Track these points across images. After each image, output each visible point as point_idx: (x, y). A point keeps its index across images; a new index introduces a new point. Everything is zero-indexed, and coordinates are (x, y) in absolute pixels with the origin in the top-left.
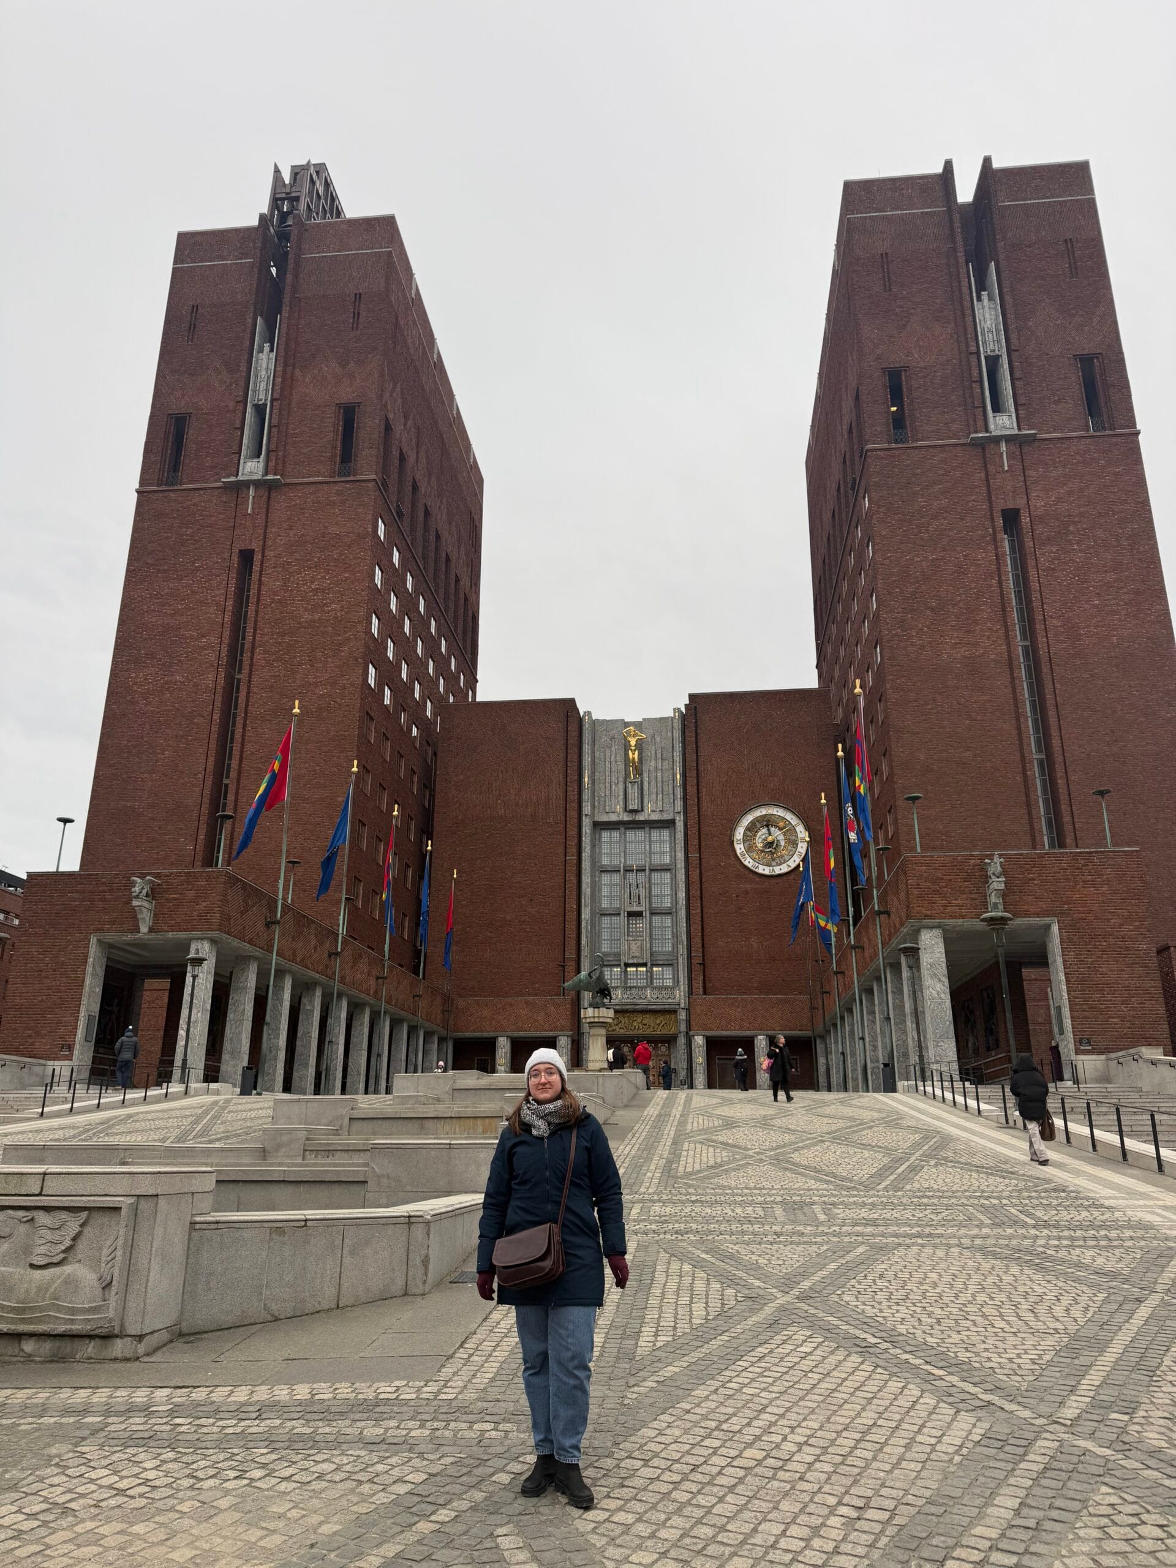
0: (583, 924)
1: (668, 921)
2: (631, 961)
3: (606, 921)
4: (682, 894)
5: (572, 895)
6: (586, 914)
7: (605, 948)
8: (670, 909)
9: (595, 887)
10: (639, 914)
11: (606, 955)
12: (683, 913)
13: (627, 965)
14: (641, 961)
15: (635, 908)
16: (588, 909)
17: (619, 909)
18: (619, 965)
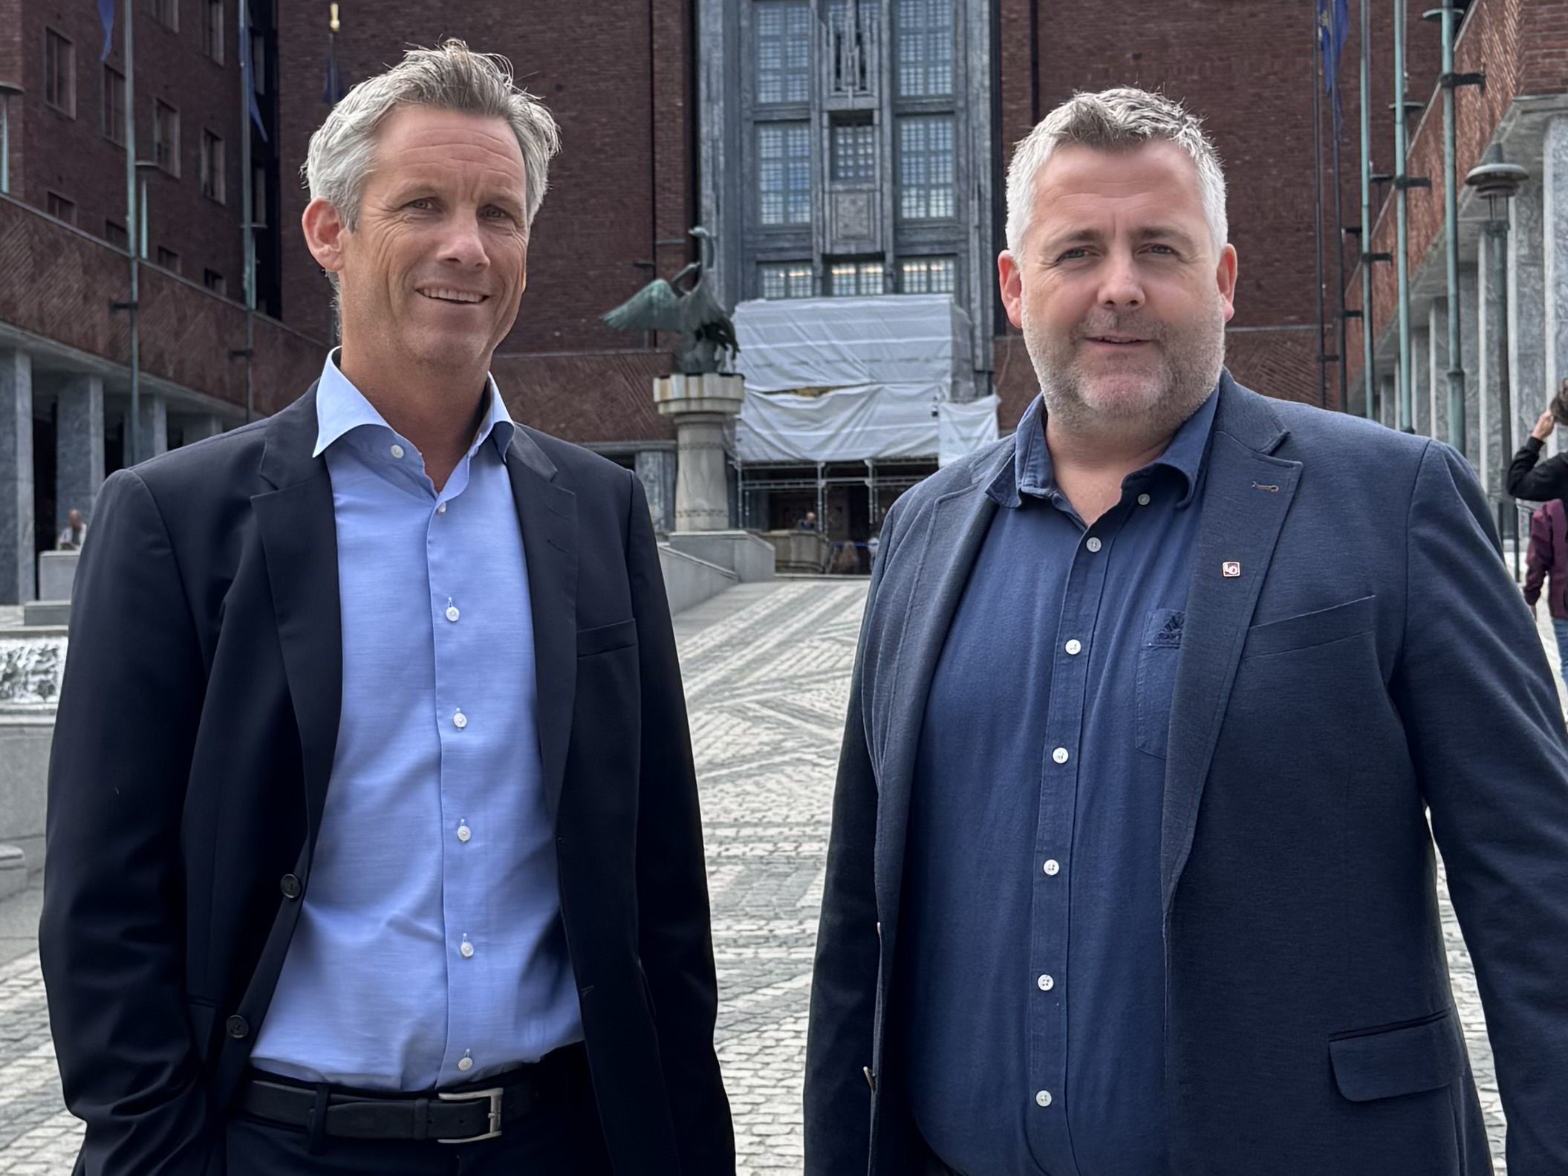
0: (705, 151)
1: (942, 133)
2: (840, 250)
3: (770, 141)
4: (981, 59)
5: (670, 69)
6: (712, 123)
7: (770, 216)
8: (951, 99)
9: (738, 44)
10: (862, 119)
11: (772, 233)
12: (983, 110)
13: (831, 260)
14: (868, 249)
15: (851, 101)
16: (718, 109)
17: (806, 106)
18: (806, 262)
